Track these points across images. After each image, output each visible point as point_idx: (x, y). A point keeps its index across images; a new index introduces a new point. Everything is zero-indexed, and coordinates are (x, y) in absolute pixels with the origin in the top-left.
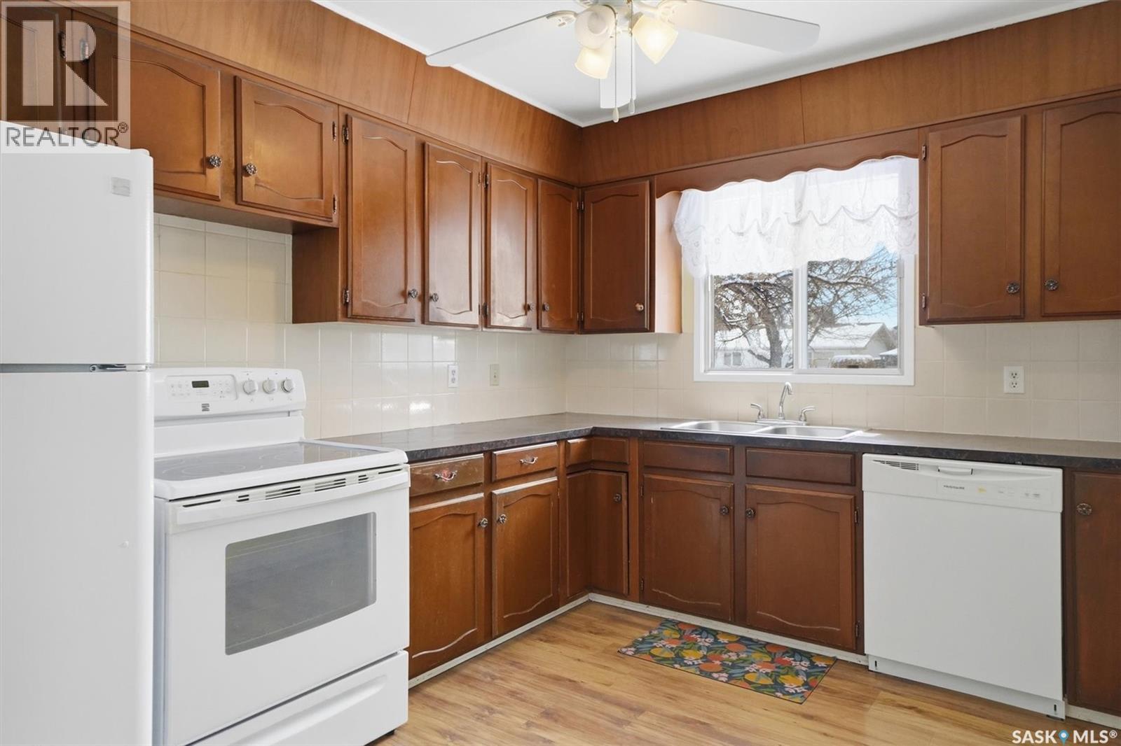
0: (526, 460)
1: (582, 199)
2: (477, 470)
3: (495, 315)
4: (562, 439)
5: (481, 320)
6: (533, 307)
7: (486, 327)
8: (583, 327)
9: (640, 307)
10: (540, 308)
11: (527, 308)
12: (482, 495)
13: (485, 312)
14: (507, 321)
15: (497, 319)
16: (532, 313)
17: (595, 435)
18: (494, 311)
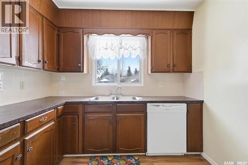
0: (43, 119)
1: (59, 31)
2: (15, 133)
3: (24, 62)
4: (56, 108)
5: (17, 62)
6: (42, 61)
7: (20, 65)
8: (58, 70)
9: (79, 65)
10: (44, 62)
11: (39, 61)
12: (18, 143)
13: (19, 60)
14: (30, 65)
15: (25, 63)
16: (41, 64)
17: (67, 105)
18: (24, 60)
